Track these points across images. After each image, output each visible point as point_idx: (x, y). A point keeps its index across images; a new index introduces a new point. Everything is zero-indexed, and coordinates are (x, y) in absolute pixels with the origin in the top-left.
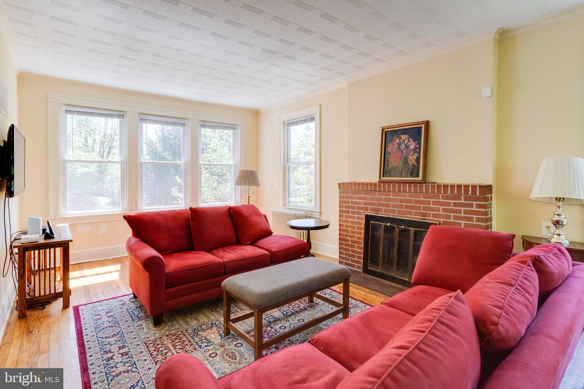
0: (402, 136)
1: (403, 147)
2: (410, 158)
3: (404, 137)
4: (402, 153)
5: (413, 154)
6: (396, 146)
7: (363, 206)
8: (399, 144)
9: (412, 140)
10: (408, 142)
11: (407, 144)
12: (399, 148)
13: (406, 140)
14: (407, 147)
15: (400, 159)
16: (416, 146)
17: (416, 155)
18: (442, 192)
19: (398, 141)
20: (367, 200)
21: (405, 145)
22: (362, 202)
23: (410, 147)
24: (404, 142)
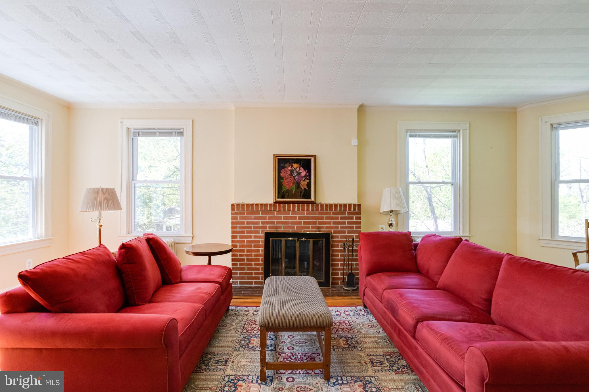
0: (293, 164)
1: (295, 173)
2: (302, 183)
3: (295, 165)
4: (294, 178)
5: (304, 180)
6: (289, 173)
7: (261, 225)
8: (292, 171)
9: (303, 169)
10: (299, 170)
11: (299, 172)
12: (291, 174)
13: (297, 168)
14: (299, 174)
15: (293, 183)
16: (306, 174)
17: (307, 181)
18: (333, 210)
19: (290, 168)
20: (265, 220)
21: (297, 172)
22: (259, 222)
23: (301, 174)
24: (296, 170)
